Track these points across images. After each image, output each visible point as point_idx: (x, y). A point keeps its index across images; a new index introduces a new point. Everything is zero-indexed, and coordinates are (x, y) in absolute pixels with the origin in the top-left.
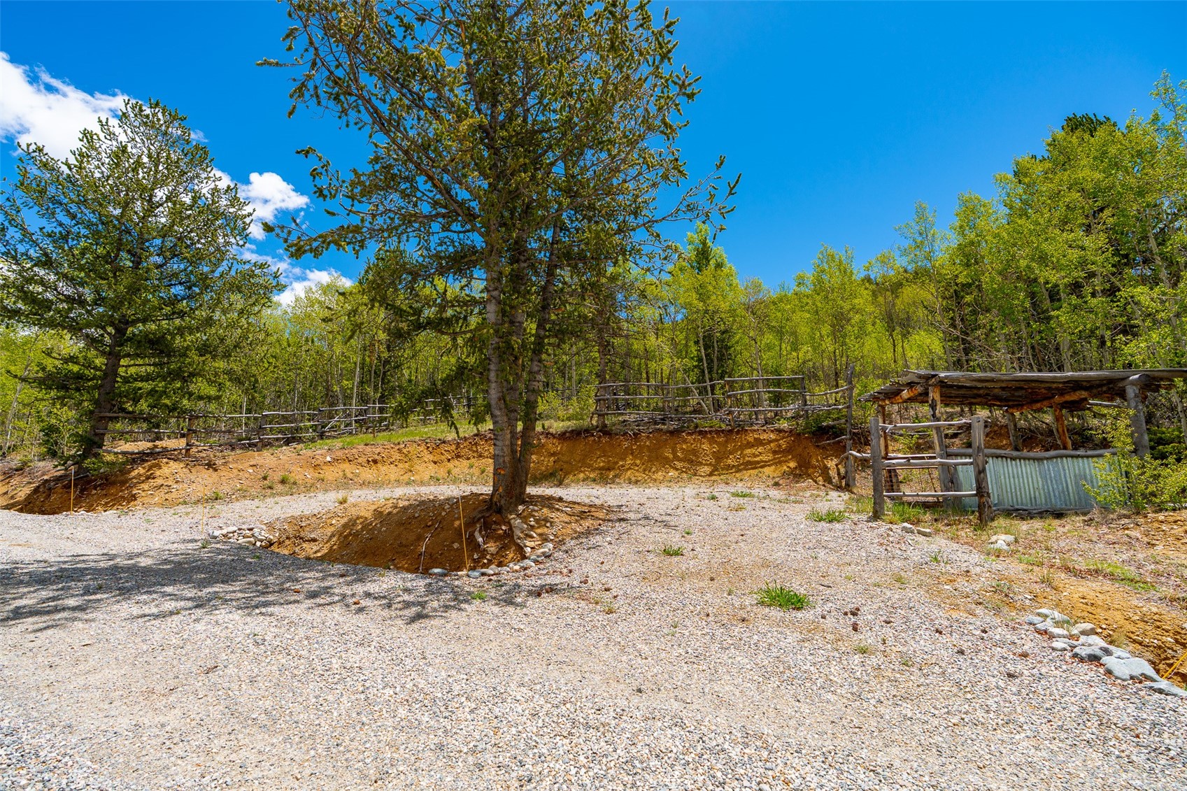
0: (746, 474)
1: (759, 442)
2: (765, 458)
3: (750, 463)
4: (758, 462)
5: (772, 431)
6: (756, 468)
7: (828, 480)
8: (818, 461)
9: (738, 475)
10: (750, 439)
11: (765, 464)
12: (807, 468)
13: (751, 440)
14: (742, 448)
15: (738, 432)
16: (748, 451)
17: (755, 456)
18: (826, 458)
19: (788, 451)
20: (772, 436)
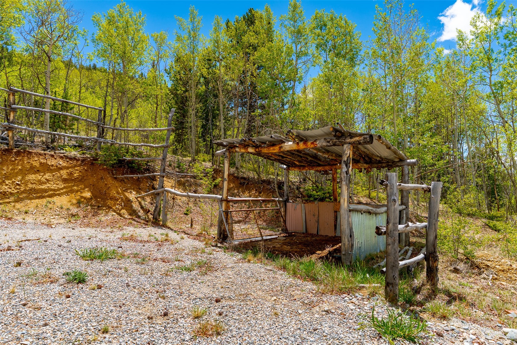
0: (32, 204)
1: (46, 168)
2: (54, 187)
3: (35, 191)
4: (45, 191)
5: (61, 157)
6: (43, 197)
7: (133, 213)
8: (118, 193)
9: (18, 205)
10: (34, 164)
11: (55, 193)
12: (104, 200)
13: (36, 164)
14: (24, 172)
15: (18, 153)
16: (32, 177)
17: (41, 183)
18: (126, 190)
19: (80, 180)
20: (62, 163)
